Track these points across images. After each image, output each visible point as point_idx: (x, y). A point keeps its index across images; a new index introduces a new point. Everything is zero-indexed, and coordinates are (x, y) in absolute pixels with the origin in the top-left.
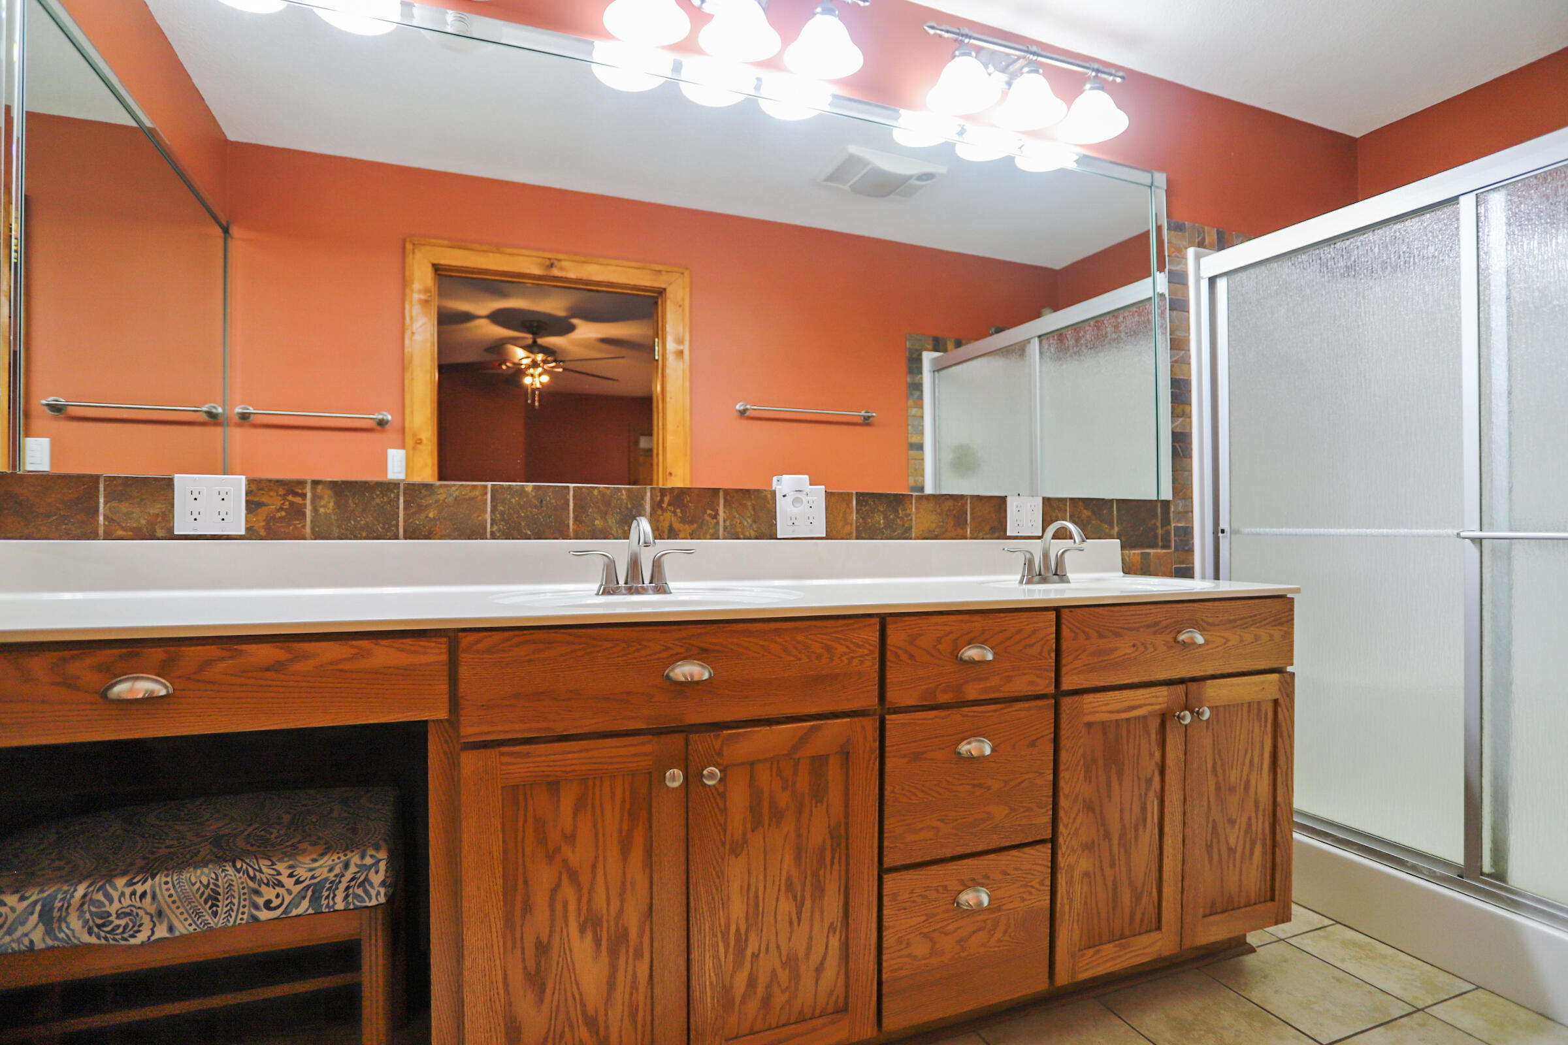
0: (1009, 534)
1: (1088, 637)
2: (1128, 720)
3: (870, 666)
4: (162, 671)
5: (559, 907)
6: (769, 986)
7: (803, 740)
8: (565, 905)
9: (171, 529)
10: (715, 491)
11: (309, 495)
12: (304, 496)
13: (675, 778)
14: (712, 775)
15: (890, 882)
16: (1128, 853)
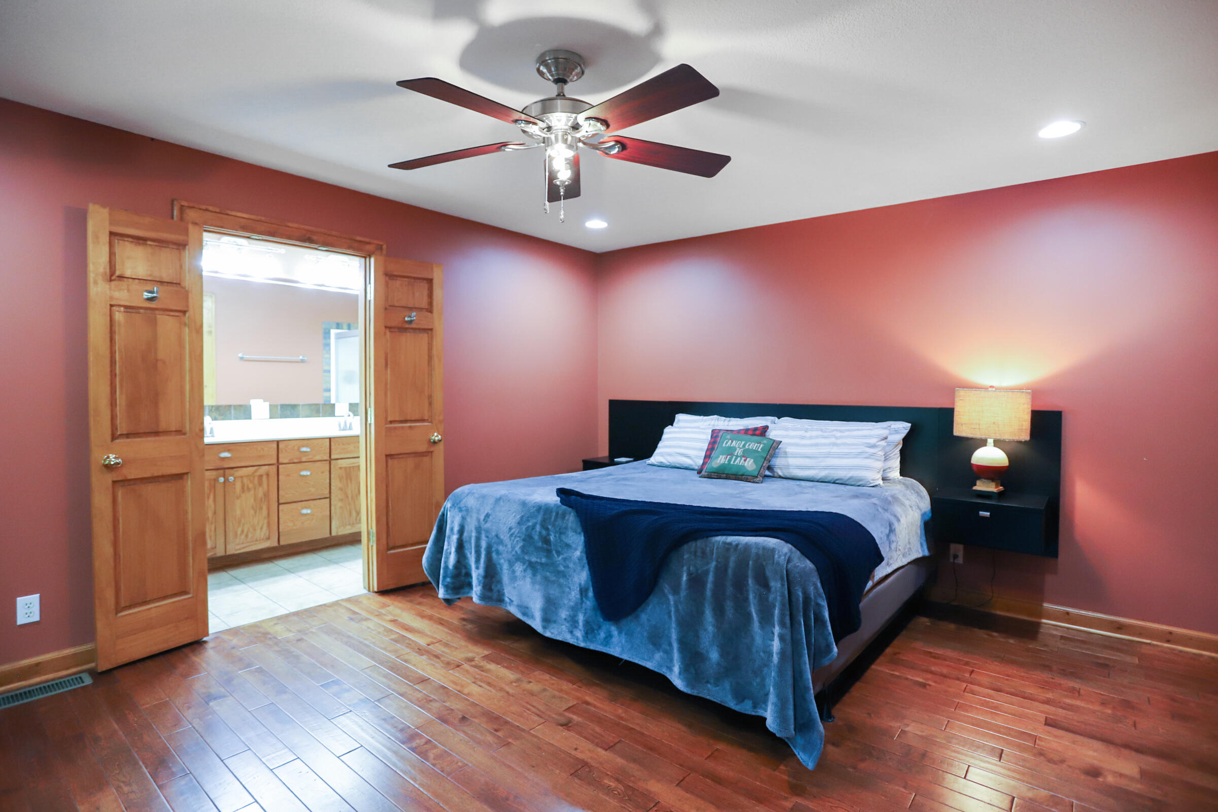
0: (336, 415)
1: (339, 445)
2: (353, 467)
3: (275, 453)
6: (247, 532)
7: (256, 471)
10: (230, 406)
13: (222, 480)
14: (231, 479)
15: (281, 507)
16: (354, 502)
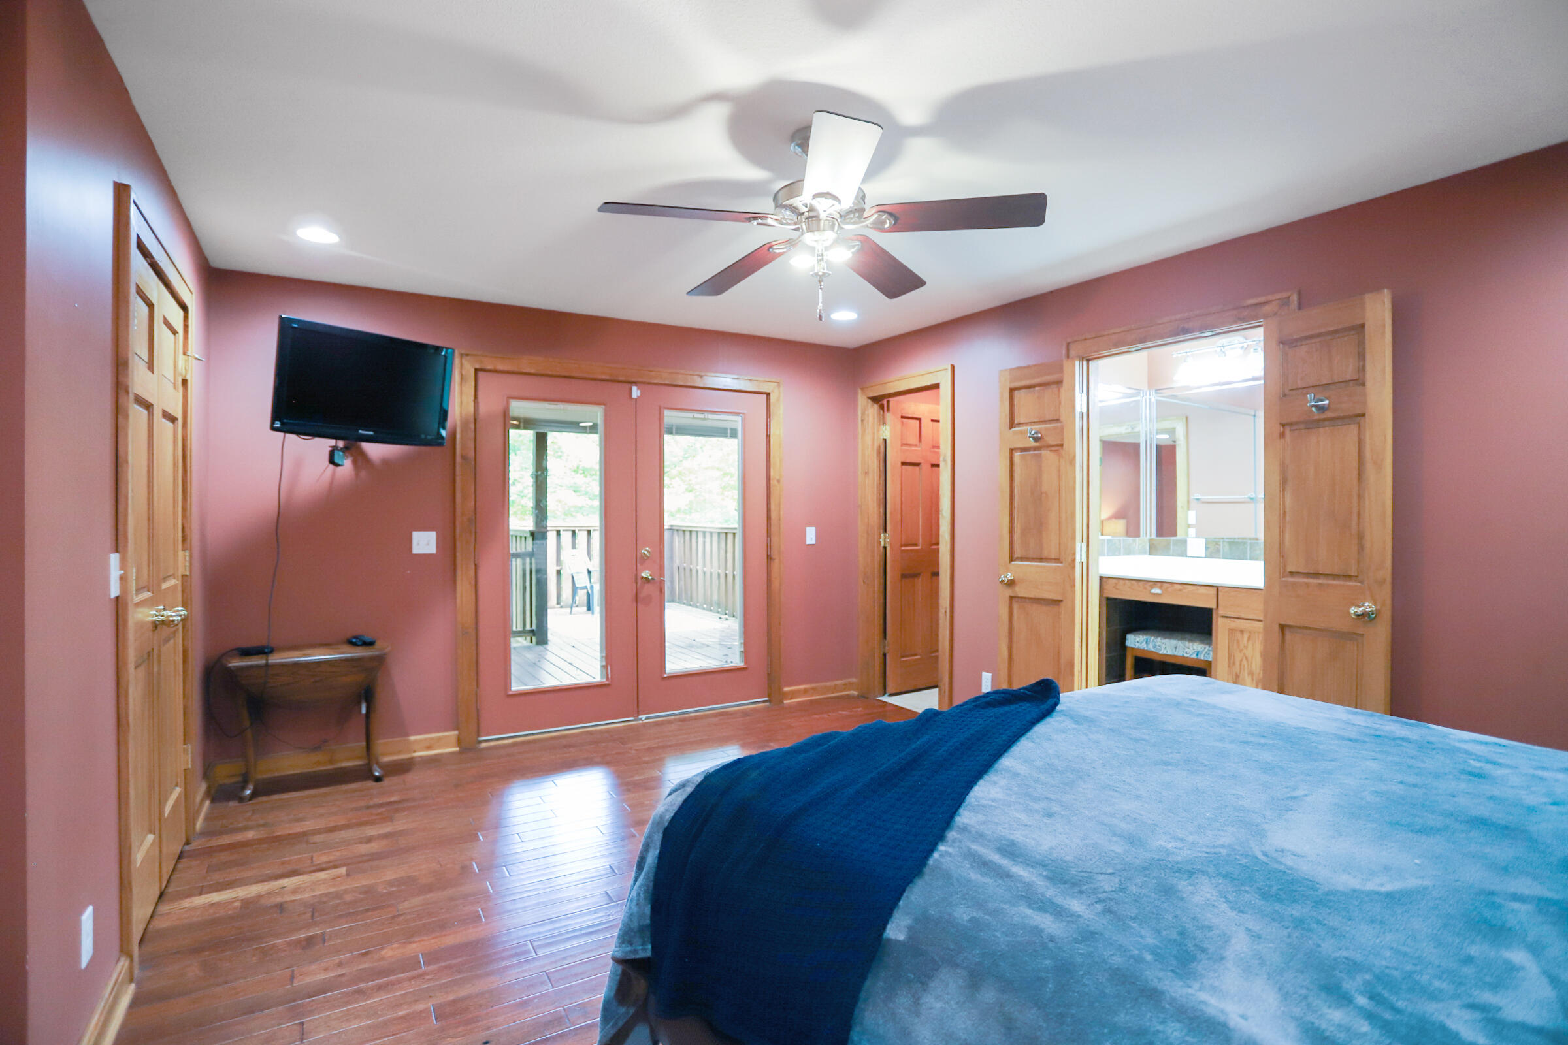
4: (1160, 588)
5: (1242, 667)
8: (1244, 666)
9: (1186, 554)
11: (1222, 545)
12: (1220, 545)
